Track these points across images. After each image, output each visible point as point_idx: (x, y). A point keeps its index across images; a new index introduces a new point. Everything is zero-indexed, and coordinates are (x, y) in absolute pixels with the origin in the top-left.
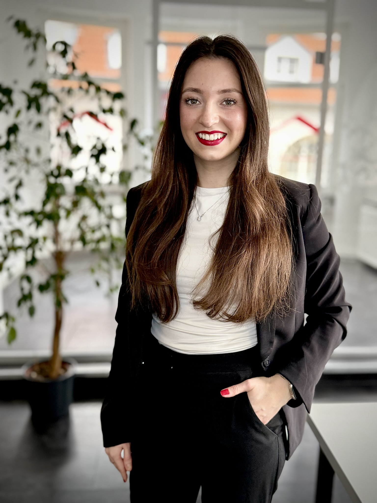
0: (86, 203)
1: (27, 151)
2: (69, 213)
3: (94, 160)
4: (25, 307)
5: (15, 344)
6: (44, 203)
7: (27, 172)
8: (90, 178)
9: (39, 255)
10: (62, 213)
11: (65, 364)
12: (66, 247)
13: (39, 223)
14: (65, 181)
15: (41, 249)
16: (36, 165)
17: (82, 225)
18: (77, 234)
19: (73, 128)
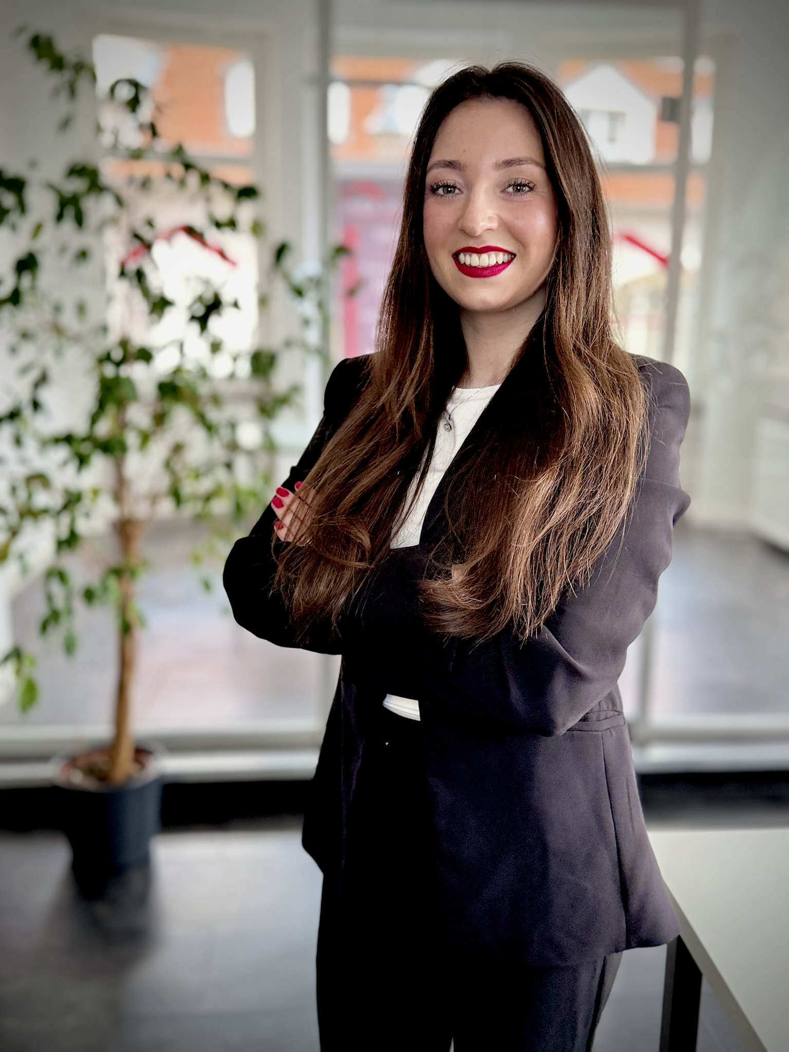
0: (181, 416)
1: (58, 309)
2: (145, 438)
3: (195, 327)
4: (56, 636)
5: (35, 712)
6: (94, 419)
7: (58, 353)
8: (190, 366)
9: (83, 526)
10: (132, 439)
11: (141, 753)
12: (141, 510)
13: (82, 461)
14: (137, 372)
15: (87, 515)
16: (77, 339)
17: (172, 463)
18: (164, 482)
19: (152, 261)
